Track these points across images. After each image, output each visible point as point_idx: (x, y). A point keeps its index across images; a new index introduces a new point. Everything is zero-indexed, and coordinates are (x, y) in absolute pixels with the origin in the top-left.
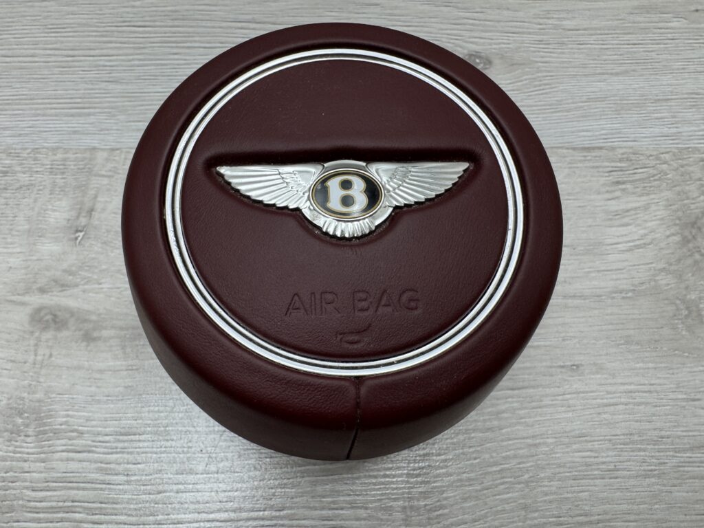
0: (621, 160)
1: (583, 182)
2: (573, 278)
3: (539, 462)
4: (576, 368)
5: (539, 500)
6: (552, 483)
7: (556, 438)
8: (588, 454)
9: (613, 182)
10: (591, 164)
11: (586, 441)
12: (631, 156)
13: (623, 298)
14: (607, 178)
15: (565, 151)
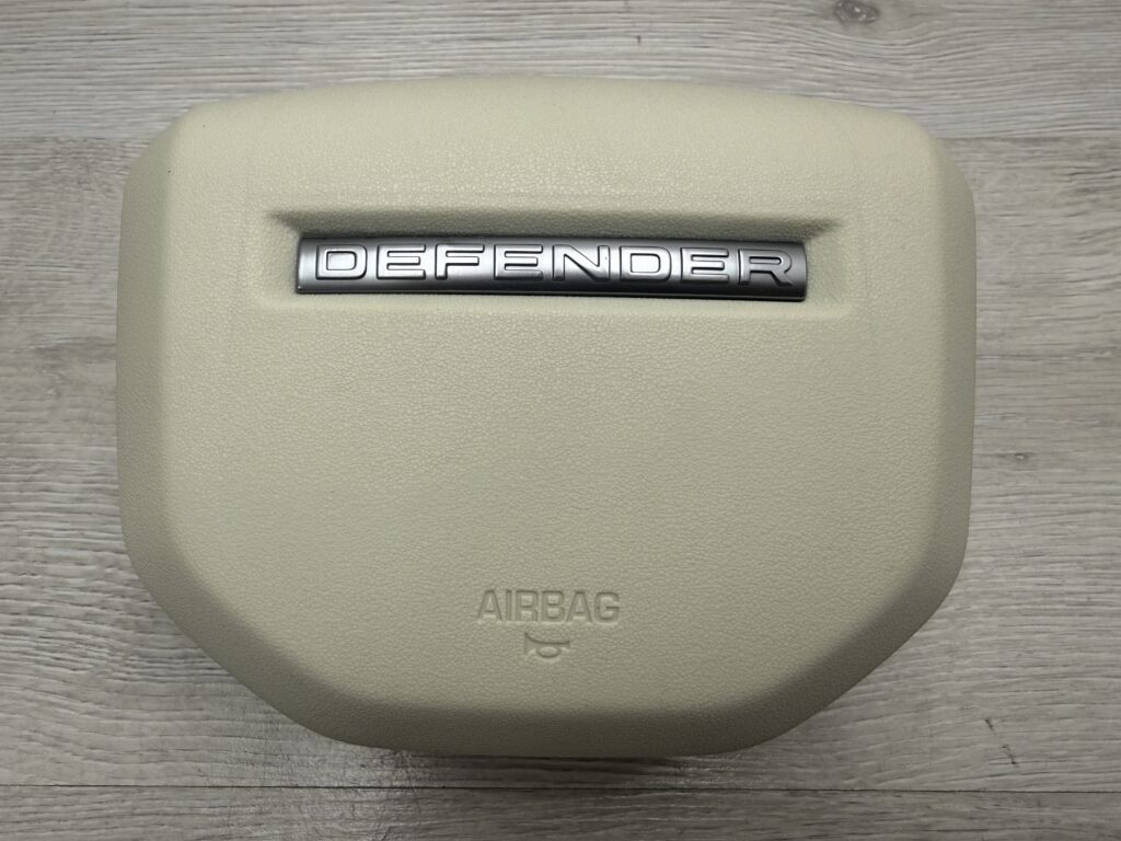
0: (1089, 158)
1: (1029, 190)
2: (1015, 329)
3: (969, 589)
4: (1023, 458)
5: (972, 641)
6: (991, 619)
7: (995, 556)
8: (1048, 579)
9: (1078, 191)
10: (1041, 163)
11: (1042, 562)
12: (1106, 150)
13: (1097, 359)
14: (1069, 184)
15: (998, 144)
